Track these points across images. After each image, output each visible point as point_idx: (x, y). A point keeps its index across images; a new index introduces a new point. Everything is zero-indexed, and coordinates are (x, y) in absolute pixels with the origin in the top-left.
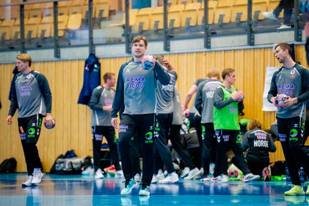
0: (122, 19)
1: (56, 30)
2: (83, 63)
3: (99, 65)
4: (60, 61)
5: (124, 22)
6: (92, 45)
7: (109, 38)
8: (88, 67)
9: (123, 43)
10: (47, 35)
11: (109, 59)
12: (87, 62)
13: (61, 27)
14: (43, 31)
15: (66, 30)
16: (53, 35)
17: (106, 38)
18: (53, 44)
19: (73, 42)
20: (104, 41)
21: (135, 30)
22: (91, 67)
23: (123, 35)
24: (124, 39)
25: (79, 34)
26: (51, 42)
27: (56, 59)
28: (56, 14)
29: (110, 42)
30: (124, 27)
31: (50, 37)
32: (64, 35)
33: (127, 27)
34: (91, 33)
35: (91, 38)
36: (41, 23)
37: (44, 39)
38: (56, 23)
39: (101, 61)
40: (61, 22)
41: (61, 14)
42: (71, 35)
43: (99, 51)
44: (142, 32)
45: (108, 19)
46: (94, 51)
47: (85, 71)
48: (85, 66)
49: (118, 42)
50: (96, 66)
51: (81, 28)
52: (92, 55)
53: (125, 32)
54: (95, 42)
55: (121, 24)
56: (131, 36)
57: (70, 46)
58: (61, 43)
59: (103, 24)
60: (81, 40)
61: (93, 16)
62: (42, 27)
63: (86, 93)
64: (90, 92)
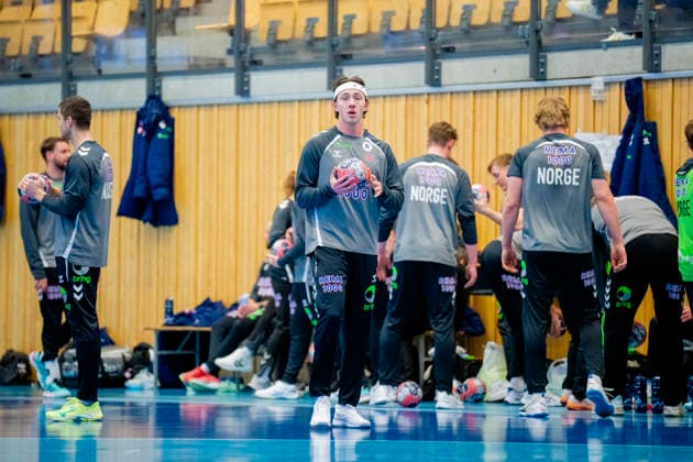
0: (228, 13)
1: (67, 37)
2: (132, 118)
3: (170, 122)
5: (232, 21)
6: (154, 75)
7: (196, 59)
8: (144, 128)
9: (230, 70)
10: (44, 49)
11: (195, 109)
12: (141, 115)
13: (78, 29)
14: (37, 40)
15: (92, 38)
16: (58, 49)
17: (189, 58)
18: (59, 71)
19: (107, 67)
20: (183, 66)
21: (260, 39)
22: (152, 129)
23: (230, 52)
24: (231, 62)
25: (122, 46)
26: (54, 65)
29: (197, 68)
30: (231, 31)
31: (53, 53)
32: (87, 47)
33: (238, 33)
34: (151, 45)
35: (152, 58)
36: (31, 21)
37: (37, 58)
38: (66, 19)
39: (174, 114)
40: (79, 18)
42: (104, 50)
43: (172, 90)
44: (275, 45)
45: (192, 10)
46: (159, 88)
47: (137, 137)
48: (137, 126)
49: (218, 68)
50: (162, 125)
51: (128, 34)
52: (154, 98)
53: (233, 45)
54: (161, 67)
55: (225, 25)
56: (248, 52)
57: (100, 75)
58: (77, 70)
59: (181, 23)
60: (128, 61)
61: (158, 6)
62: (32, 30)
63: (139, 191)
64: (149, 189)
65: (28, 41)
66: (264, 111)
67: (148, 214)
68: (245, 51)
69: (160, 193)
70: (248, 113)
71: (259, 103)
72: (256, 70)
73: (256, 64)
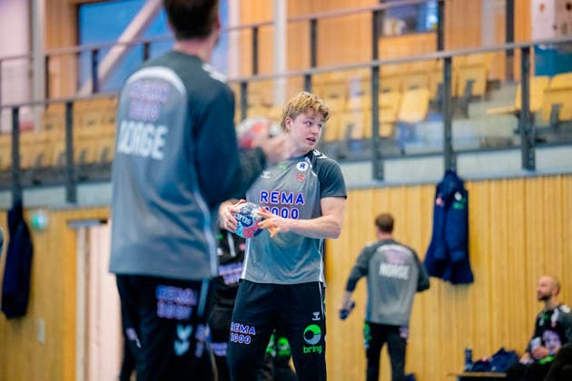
0: (514, 98)
1: (376, 124)
2: (432, 191)
3: (465, 194)
4: (384, 186)
5: (518, 105)
6: (450, 153)
7: (486, 139)
8: (443, 199)
9: (516, 148)
10: (357, 134)
11: (486, 184)
12: (439, 189)
13: (385, 117)
14: (350, 127)
15: (397, 124)
16: (369, 133)
17: (480, 139)
18: (369, 153)
19: (410, 148)
20: (476, 145)
21: (543, 120)
22: (449, 200)
23: (517, 132)
24: (518, 140)
25: (420, 131)
26: (364, 148)
27: (375, 183)
28: (376, 90)
29: (489, 146)
30: (517, 114)
31: (364, 139)
32: (393, 133)
33: (524, 115)
34: (448, 128)
35: (448, 139)
36: (346, 111)
37: (350, 142)
38: (375, 109)
39: (469, 187)
40: (387, 108)
41: (386, 91)
42: (407, 134)
43: (466, 166)
44: (557, 125)
45: (483, 98)
46: (455, 165)
47: (436, 208)
48: (436, 197)
49: (506, 146)
50: (458, 197)
51: (427, 119)
52: (451, 173)
53: (519, 126)
54: (456, 146)
55: (512, 109)
56: (533, 132)
57: (403, 155)
58: (385, 151)
59: (473, 109)
60: (425, 141)
61: (453, 94)
62: (347, 119)
63: (439, 253)
64: (448, 252)
65: (343, 128)
66: (548, 183)
67: (447, 274)
68: (531, 130)
69: (457, 255)
70: (533, 185)
71: (543, 176)
72: (540, 147)
73: (540, 142)
